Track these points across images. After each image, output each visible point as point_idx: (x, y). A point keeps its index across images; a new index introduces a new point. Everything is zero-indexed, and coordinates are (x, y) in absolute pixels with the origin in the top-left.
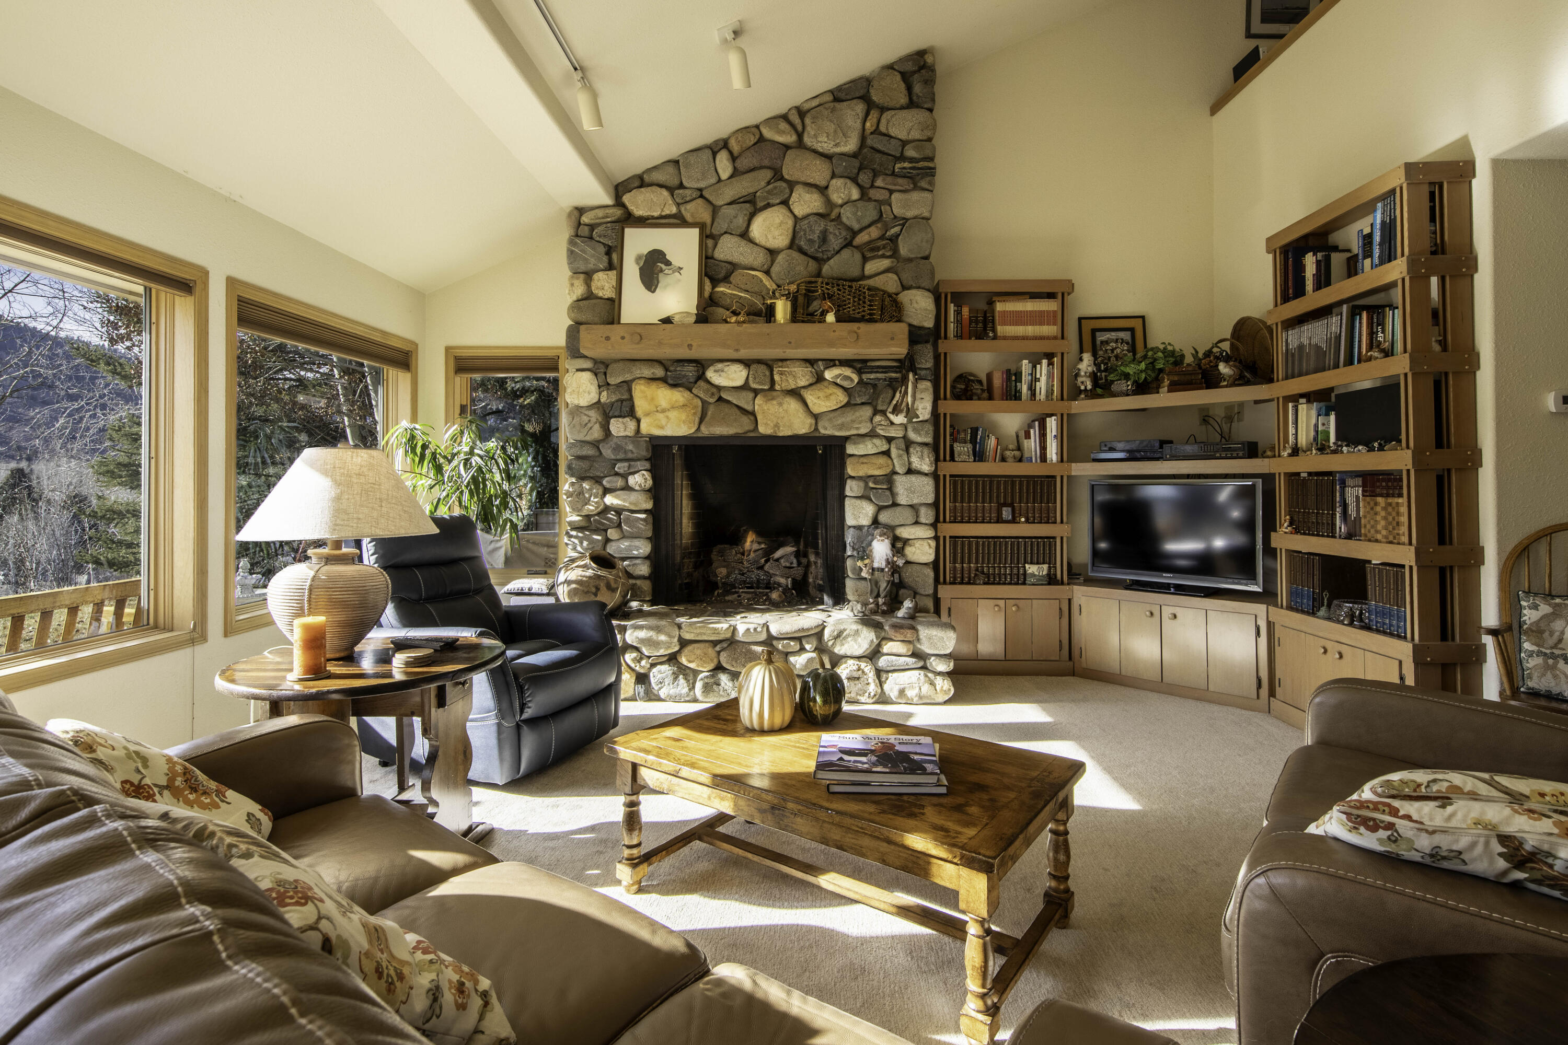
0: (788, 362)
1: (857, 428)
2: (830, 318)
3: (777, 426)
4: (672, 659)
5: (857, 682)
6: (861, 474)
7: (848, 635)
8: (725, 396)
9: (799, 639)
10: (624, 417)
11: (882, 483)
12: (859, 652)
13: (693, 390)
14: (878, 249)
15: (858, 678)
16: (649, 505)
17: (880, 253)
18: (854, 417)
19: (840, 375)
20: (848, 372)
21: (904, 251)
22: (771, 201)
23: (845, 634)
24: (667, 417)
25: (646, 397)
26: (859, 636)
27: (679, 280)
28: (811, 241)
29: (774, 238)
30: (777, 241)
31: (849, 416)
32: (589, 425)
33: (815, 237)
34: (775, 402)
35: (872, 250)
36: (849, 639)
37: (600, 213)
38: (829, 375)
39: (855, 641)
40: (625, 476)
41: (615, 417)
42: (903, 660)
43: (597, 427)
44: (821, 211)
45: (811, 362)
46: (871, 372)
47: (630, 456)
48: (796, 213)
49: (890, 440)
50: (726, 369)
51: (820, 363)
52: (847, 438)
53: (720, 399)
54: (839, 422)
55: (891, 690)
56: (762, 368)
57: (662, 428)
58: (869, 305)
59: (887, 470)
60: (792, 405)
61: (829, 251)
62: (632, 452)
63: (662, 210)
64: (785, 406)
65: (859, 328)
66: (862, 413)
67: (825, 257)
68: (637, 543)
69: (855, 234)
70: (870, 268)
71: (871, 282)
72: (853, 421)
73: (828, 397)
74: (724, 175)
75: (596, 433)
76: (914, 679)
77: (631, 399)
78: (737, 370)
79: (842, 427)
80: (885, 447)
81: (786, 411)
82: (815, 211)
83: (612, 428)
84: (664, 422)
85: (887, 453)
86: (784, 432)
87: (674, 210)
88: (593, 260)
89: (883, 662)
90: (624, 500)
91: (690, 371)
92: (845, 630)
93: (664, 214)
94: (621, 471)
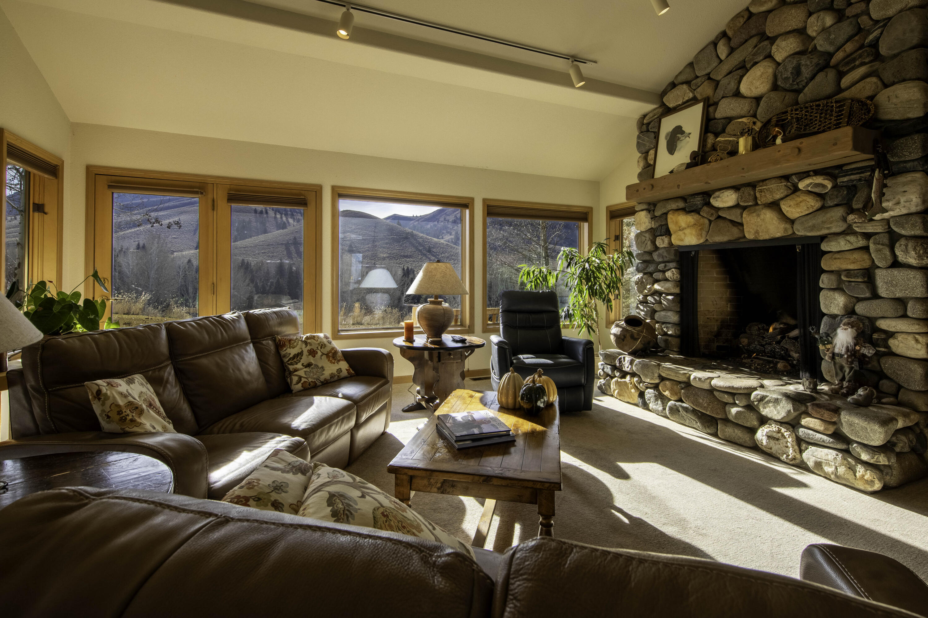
0: (767, 182)
1: (828, 228)
2: (779, 141)
3: (757, 232)
4: (656, 387)
5: (777, 442)
6: (833, 268)
7: (769, 402)
8: (721, 214)
9: (733, 395)
10: (663, 235)
11: (856, 276)
12: (778, 417)
13: (701, 213)
14: (854, 60)
15: (778, 439)
16: (677, 291)
17: (857, 63)
18: (825, 219)
19: (811, 183)
20: (819, 180)
21: (883, 50)
22: (756, 60)
23: (767, 399)
24: (684, 233)
25: (673, 221)
26: (778, 404)
27: (688, 142)
28: (787, 79)
29: (757, 88)
30: (759, 90)
31: (821, 218)
32: (646, 242)
33: (788, 74)
34: (754, 214)
35: (848, 63)
36: (770, 405)
37: (651, 115)
38: (801, 185)
39: (775, 407)
40: (664, 272)
41: (659, 236)
42: (819, 436)
43: (649, 243)
44: (798, 50)
45: (786, 177)
46: (845, 176)
47: (666, 259)
48: (778, 60)
49: (868, 236)
50: (721, 196)
51: (794, 177)
52: (823, 238)
53: (719, 217)
54: (810, 224)
55: (808, 459)
56: (749, 190)
57: (682, 240)
58: (837, 116)
59: (867, 264)
60: (769, 216)
61: (803, 81)
62: (666, 257)
63: (683, 99)
64: (762, 217)
65: (801, 143)
66: (833, 214)
67: (801, 86)
68: (670, 314)
69: (831, 55)
70: (845, 81)
71: (846, 94)
72: (823, 222)
73: (798, 205)
74: (723, 57)
75: (649, 247)
76: (830, 457)
77: (667, 224)
78: (729, 194)
79: (813, 228)
80: (861, 243)
81: (763, 220)
82: (792, 52)
83: (657, 243)
84: (683, 236)
85: (866, 249)
86: (764, 236)
87: (691, 95)
88: (648, 144)
89: (802, 432)
90: (662, 287)
91: (698, 201)
92: (767, 396)
93: (684, 100)
94: (661, 269)
